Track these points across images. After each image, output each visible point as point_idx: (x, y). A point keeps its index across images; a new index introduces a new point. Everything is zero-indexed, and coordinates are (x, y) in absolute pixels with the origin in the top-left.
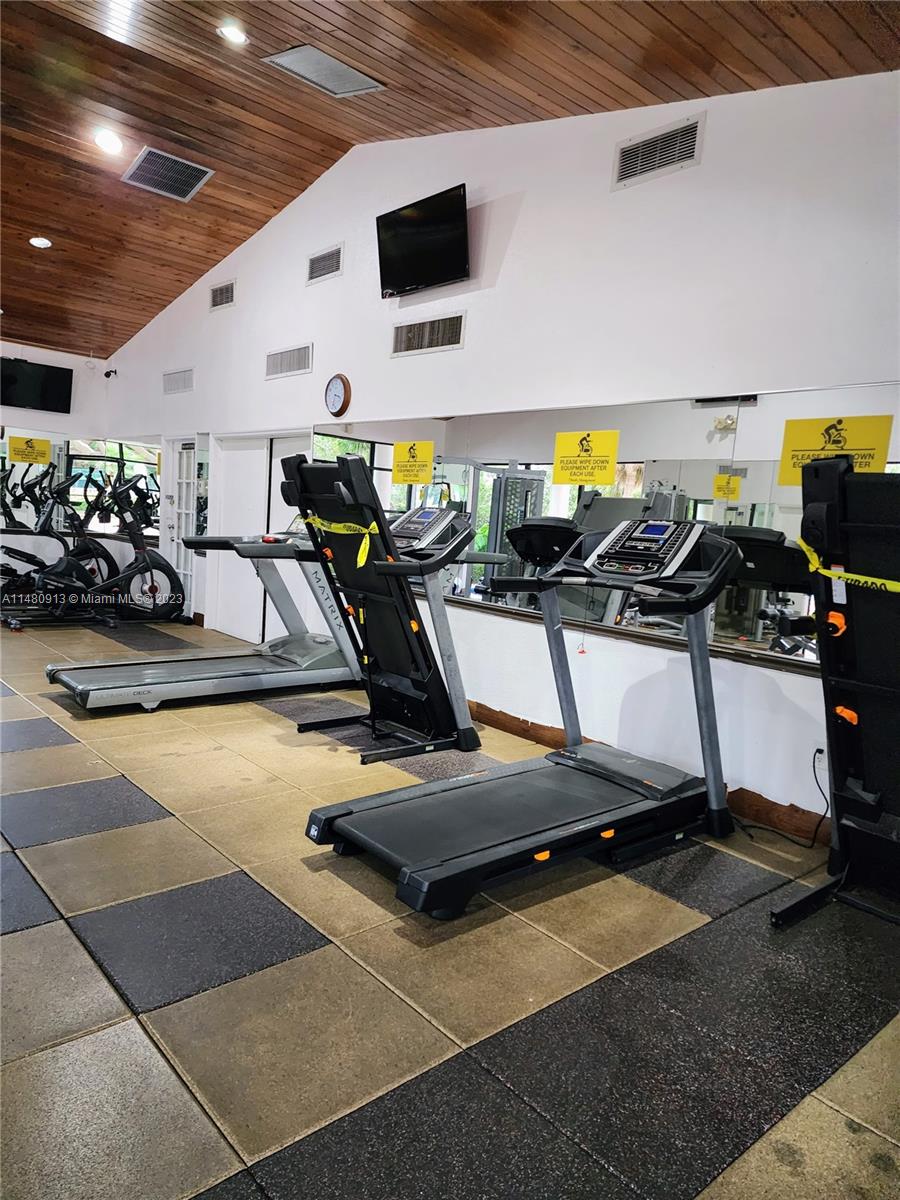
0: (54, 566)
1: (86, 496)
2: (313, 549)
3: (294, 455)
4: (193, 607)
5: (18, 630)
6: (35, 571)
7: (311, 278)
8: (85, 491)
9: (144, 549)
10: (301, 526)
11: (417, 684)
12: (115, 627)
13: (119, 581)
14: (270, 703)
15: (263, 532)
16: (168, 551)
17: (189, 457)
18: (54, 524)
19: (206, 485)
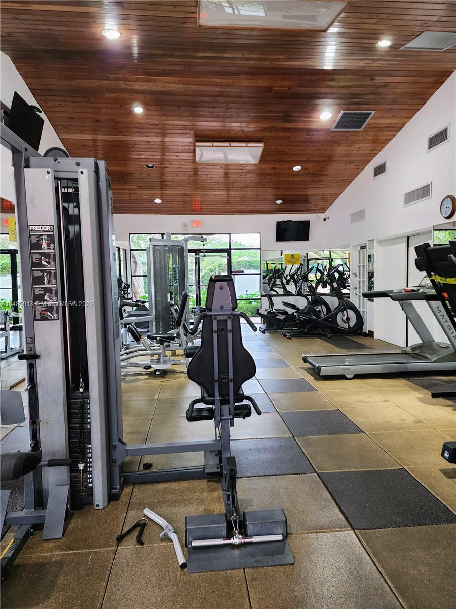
0: (303, 310)
1: (316, 277)
2: (436, 294)
3: (423, 244)
4: (368, 327)
5: (290, 338)
6: (296, 312)
7: (430, 147)
8: (316, 275)
9: (343, 299)
10: (428, 282)
12: (330, 338)
13: (332, 316)
14: (414, 379)
15: (405, 287)
16: (354, 300)
17: (364, 253)
18: (302, 291)
19: (373, 265)
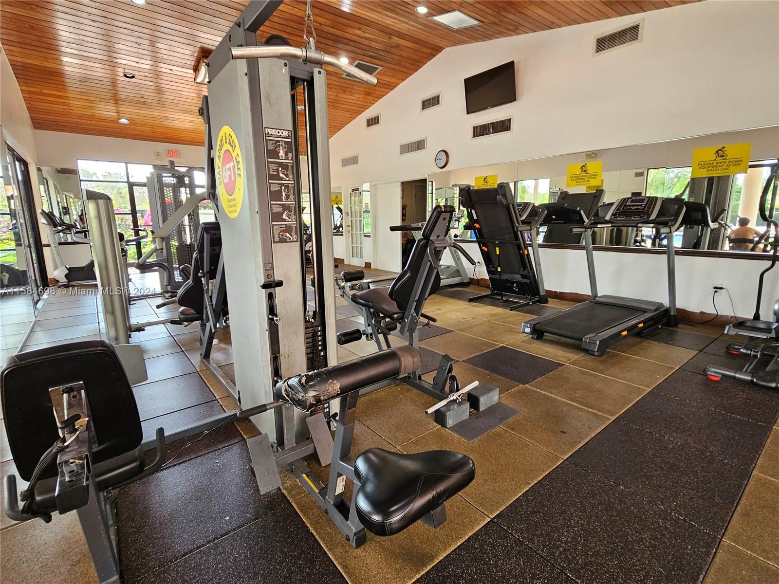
7: (423, 109)
11: (523, 276)
16: (347, 237)
